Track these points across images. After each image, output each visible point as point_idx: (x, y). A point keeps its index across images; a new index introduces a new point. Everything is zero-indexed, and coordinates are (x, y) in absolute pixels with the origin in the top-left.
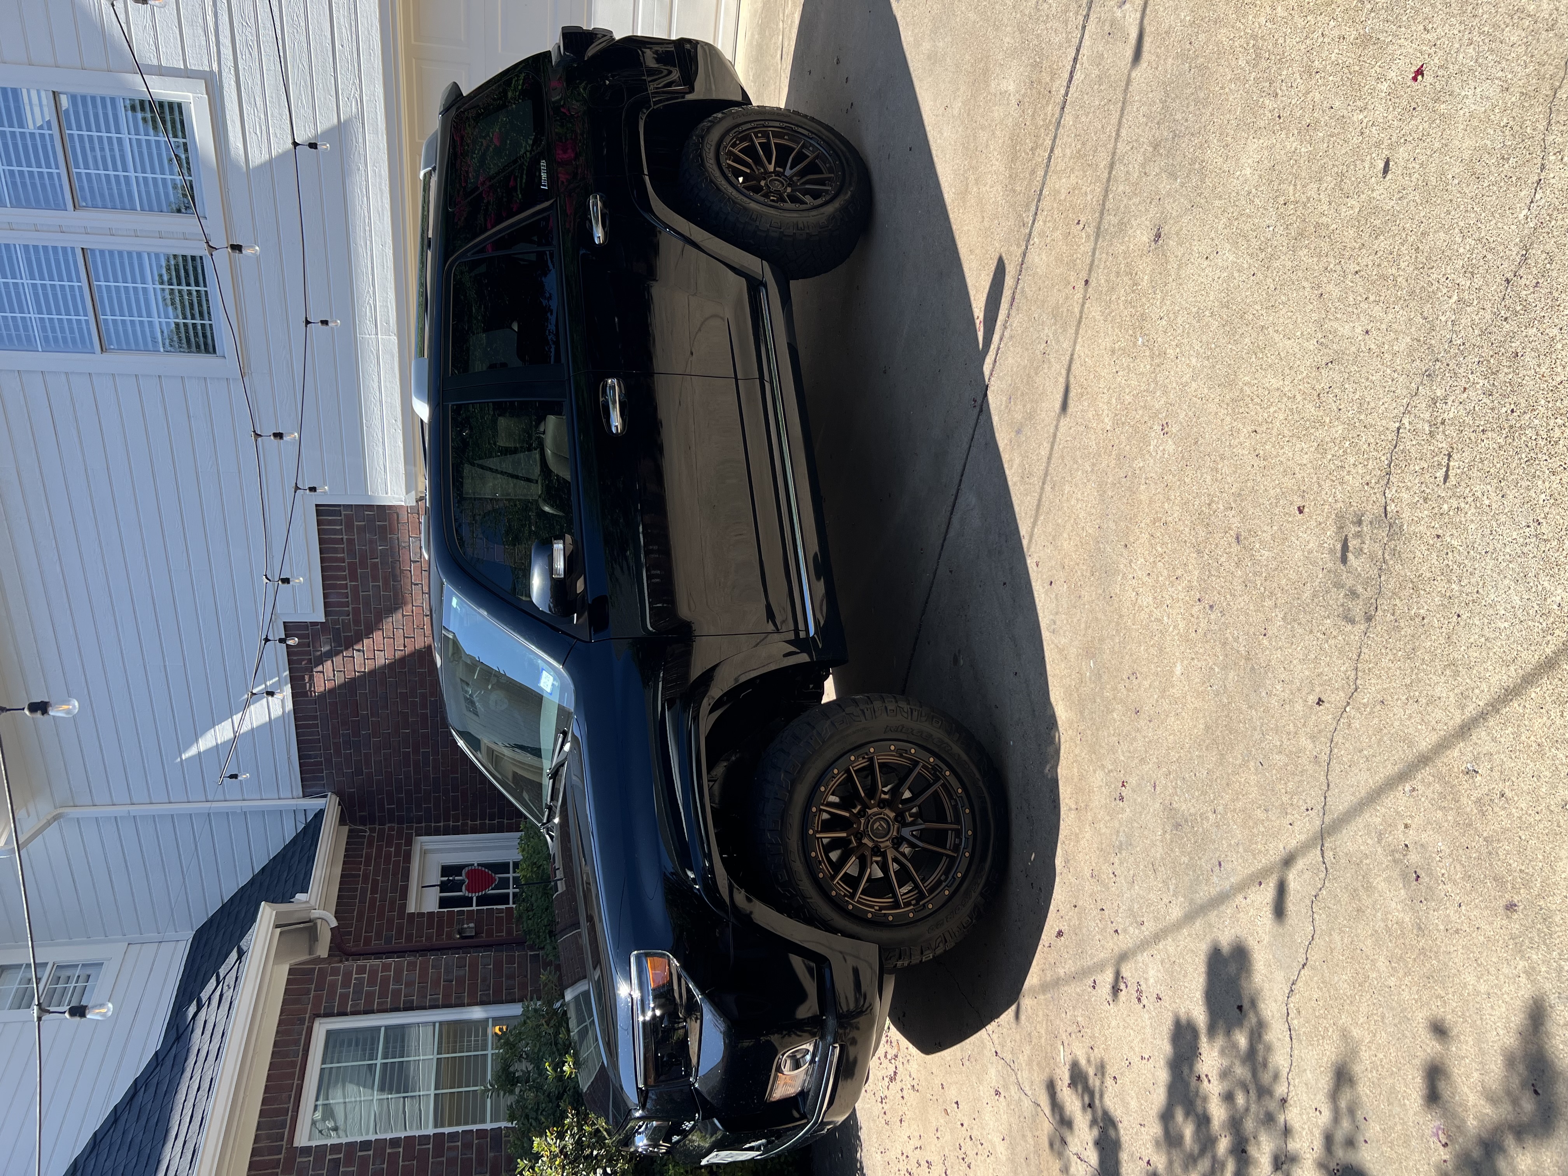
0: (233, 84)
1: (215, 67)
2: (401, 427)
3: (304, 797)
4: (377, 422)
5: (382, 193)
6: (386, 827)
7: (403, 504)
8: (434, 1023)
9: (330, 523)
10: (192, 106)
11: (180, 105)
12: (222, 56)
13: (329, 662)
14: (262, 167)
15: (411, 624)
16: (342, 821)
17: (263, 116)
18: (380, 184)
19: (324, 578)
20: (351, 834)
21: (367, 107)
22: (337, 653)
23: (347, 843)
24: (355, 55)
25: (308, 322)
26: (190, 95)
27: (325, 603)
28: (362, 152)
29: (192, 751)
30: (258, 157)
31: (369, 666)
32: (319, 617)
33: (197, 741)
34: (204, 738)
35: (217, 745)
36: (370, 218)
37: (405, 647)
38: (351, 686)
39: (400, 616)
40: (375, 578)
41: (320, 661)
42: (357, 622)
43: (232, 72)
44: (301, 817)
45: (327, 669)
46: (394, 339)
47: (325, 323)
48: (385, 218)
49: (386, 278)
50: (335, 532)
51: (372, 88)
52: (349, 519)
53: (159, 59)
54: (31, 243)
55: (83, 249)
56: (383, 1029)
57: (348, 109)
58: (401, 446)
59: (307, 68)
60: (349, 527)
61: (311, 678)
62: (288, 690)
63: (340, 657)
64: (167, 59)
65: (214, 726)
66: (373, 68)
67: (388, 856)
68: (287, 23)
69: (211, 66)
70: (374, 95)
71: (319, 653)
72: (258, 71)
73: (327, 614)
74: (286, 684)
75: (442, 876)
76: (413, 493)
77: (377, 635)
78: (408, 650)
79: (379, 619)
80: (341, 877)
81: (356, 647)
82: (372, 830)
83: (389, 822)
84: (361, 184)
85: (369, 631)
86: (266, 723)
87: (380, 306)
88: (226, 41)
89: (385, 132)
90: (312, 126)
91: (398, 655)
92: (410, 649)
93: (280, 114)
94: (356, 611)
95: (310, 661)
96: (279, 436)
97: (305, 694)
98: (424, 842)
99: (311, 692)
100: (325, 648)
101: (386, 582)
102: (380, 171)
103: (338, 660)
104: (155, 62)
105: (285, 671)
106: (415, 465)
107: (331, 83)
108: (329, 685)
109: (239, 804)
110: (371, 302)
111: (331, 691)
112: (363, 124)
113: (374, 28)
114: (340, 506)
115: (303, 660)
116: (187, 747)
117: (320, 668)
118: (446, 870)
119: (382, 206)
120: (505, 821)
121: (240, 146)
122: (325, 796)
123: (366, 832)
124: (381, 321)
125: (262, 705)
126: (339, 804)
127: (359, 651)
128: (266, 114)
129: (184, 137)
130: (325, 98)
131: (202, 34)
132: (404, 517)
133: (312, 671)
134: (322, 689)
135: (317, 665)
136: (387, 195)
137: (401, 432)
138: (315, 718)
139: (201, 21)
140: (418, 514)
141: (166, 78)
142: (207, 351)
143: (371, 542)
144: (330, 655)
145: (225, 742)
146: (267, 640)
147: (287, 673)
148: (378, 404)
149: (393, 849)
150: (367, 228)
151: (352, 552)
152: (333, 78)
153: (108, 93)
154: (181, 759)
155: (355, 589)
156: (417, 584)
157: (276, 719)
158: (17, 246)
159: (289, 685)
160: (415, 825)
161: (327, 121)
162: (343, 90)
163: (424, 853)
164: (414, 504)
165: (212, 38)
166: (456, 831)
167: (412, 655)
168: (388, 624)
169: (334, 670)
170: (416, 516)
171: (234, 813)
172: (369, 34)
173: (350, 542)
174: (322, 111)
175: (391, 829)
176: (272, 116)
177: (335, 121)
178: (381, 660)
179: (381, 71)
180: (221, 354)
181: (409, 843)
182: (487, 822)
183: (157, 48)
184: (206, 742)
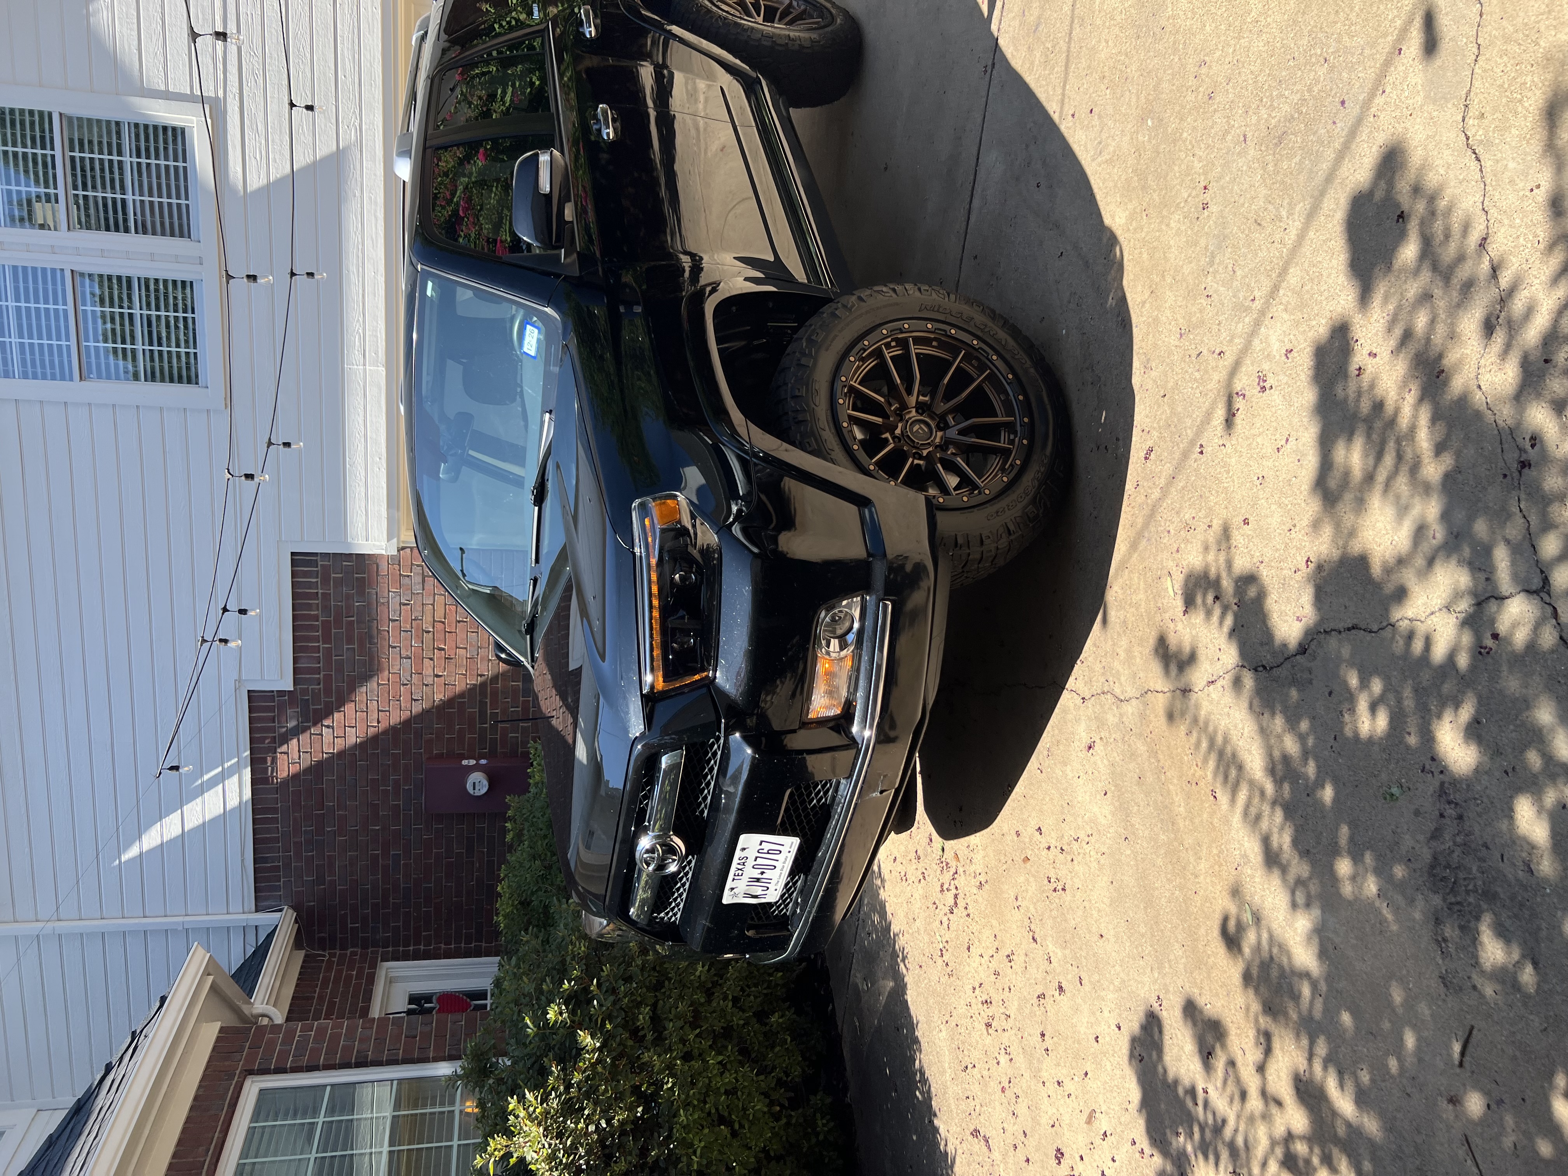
0: (237, 109)
1: (221, 94)
2: (385, 465)
3: (257, 911)
4: (359, 459)
5: (376, 219)
6: (348, 952)
7: (383, 552)
8: (392, 1080)
9: (306, 574)
10: (195, 129)
11: (183, 131)
12: (228, 82)
13: (295, 741)
14: (259, 190)
15: (386, 695)
16: (298, 944)
17: (263, 142)
18: (376, 211)
19: (295, 639)
20: (307, 959)
21: (366, 135)
22: (304, 730)
23: (302, 967)
24: (357, 85)
25: (293, 274)
26: (194, 118)
27: (294, 668)
28: (359, 179)
29: (133, 852)
30: (256, 181)
31: (340, 744)
32: (288, 685)
33: (140, 837)
34: (147, 833)
35: (162, 844)
36: (363, 245)
37: (378, 722)
38: (317, 770)
39: (375, 685)
40: (350, 641)
41: (285, 739)
42: (328, 691)
43: (237, 98)
44: (251, 939)
45: (292, 749)
46: (382, 370)
47: (311, 275)
48: (379, 245)
49: (377, 307)
50: (310, 585)
51: (372, 117)
52: (326, 569)
53: (167, 85)
54: (20, 264)
55: (72, 271)
56: (328, 1088)
57: (348, 136)
58: (385, 486)
59: (310, 95)
60: (326, 580)
61: (274, 760)
62: (247, 773)
63: (307, 734)
64: (175, 85)
65: (160, 819)
66: (374, 98)
67: (349, 978)
68: (293, 53)
69: (216, 92)
70: (373, 125)
71: (284, 730)
72: (262, 99)
73: (295, 682)
74: (246, 767)
75: (409, 1004)
76: (395, 540)
77: (349, 708)
78: (383, 726)
79: (352, 689)
80: (292, 999)
81: (326, 723)
82: (332, 955)
83: (352, 947)
84: (356, 210)
85: (340, 703)
86: (220, 816)
87: (370, 336)
88: (233, 69)
89: (382, 160)
90: (311, 152)
91: (372, 731)
92: (384, 726)
93: (281, 140)
94: (328, 678)
95: (274, 739)
96: (253, 278)
97: (265, 780)
98: (389, 969)
99: (272, 778)
100: (292, 724)
101: (361, 645)
102: (376, 198)
103: (304, 737)
104: (163, 88)
105: (245, 751)
106: (398, 510)
107: (332, 111)
108: (294, 769)
109: (180, 919)
110: (361, 331)
111: (296, 776)
112: (361, 151)
113: (376, 60)
114: (316, 554)
115: (266, 738)
116: (128, 845)
117: (284, 748)
118: (414, 999)
119: (376, 233)
120: (484, 945)
121: (239, 170)
122: (281, 910)
123: (324, 956)
124: (370, 351)
125: (217, 792)
126: (296, 921)
127: (328, 727)
128: (267, 140)
129: (185, 161)
130: (326, 126)
131: (211, 61)
132: (384, 566)
133: (275, 752)
134: (285, 774)
135: (281, 745)
136: (381, 223)
137: (385, 472)
138: (275, 810)
139: (210, 50)
140: (399, 565)
141: (172, 102)
142: (189, 382)
143: (348, 597)
144: (296, 732)
145: (171, 840)
146: (225, 610)
147: (248, 753)
148: (363, 440)
149: (355, 973)
150: (360, 255)
151: (326, 608)
152: (334, 107)
153: (113, 116)
154: (120, 862)
155: (328, 652)
156: (395, 647)
157: (233, 810)
158: (7, 268)
159: (249, 769)
160: (381, 950)
161: (326, 148)
162: (343, 118)
163: (390, 981)
164: (396, 553)
165: (220, 66)
166: (427, 956)
167: (386, 732)
168: (361, 693)
169: (299, 751)
170: (397, 567)
171: (175, 931)
172: (371, 66)
173: (326, 596)
174: (322, 138)
175: (354, 954)
176: (273, 141)
177: (334, 148)
178: (352, 738)
179: (381, 101)
180: (204, 385)
181: (374, 966)
182: (463, 945)
183: (166, 75)
184: (151, 839)
